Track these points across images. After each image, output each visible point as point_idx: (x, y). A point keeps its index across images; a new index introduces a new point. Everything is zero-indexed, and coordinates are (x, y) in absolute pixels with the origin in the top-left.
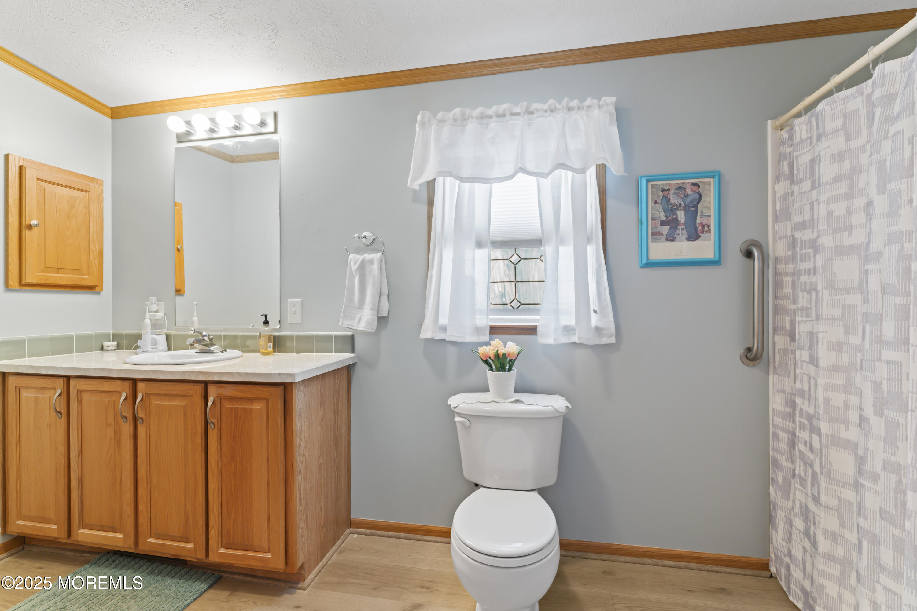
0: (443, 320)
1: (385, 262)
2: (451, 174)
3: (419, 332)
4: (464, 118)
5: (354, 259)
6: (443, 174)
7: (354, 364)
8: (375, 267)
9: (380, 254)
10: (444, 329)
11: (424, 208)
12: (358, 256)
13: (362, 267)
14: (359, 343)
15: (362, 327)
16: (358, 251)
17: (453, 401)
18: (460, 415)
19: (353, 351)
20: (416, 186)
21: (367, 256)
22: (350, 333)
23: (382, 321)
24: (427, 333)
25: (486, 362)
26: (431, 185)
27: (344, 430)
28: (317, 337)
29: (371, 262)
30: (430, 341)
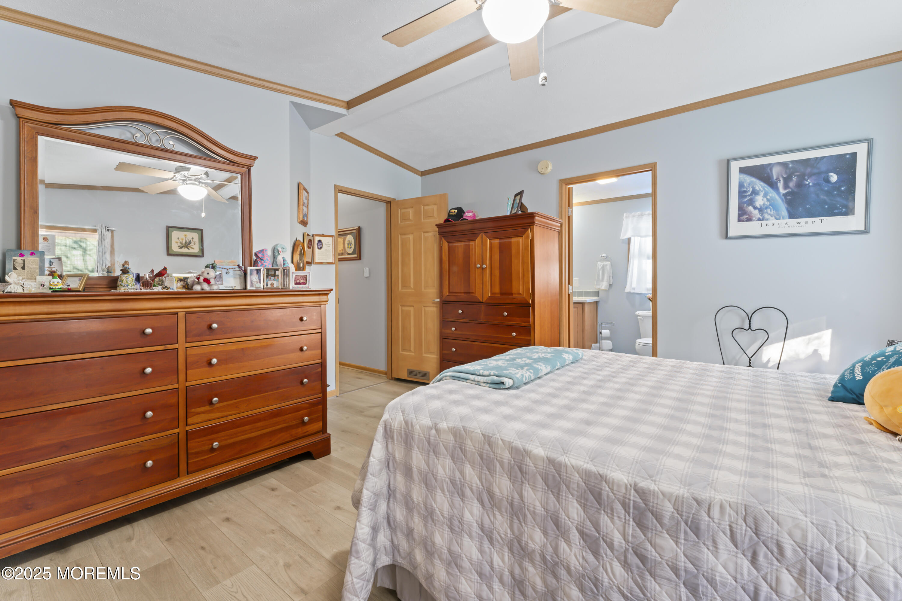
0: (634, 286)
1: (612, 265)
2: (637, 236)
3: (625, 290)
4: (642, 215)
5: (600, 264)
6: (634, 236)
7: (599, 301)
8: (608, 267)
9: (610, 262)
10: (634, 289)
11: (627, 246)
12: (601, 263)
13: (603, 268)
14: (601, 294)
15: (603, 288)
16: (601, 261)
17: (637, 313)
18: (639, 316)
19: (598, 297)
20: (624, 238)
21: (605, 263)
22: (597, 290)
23: (610, 286)
24: (628, 290)
25: (649, 299)
26: (629, 240)
27: (595, 324)
28: (585, 292)
29: (606, 265)
30: (629, 293)
